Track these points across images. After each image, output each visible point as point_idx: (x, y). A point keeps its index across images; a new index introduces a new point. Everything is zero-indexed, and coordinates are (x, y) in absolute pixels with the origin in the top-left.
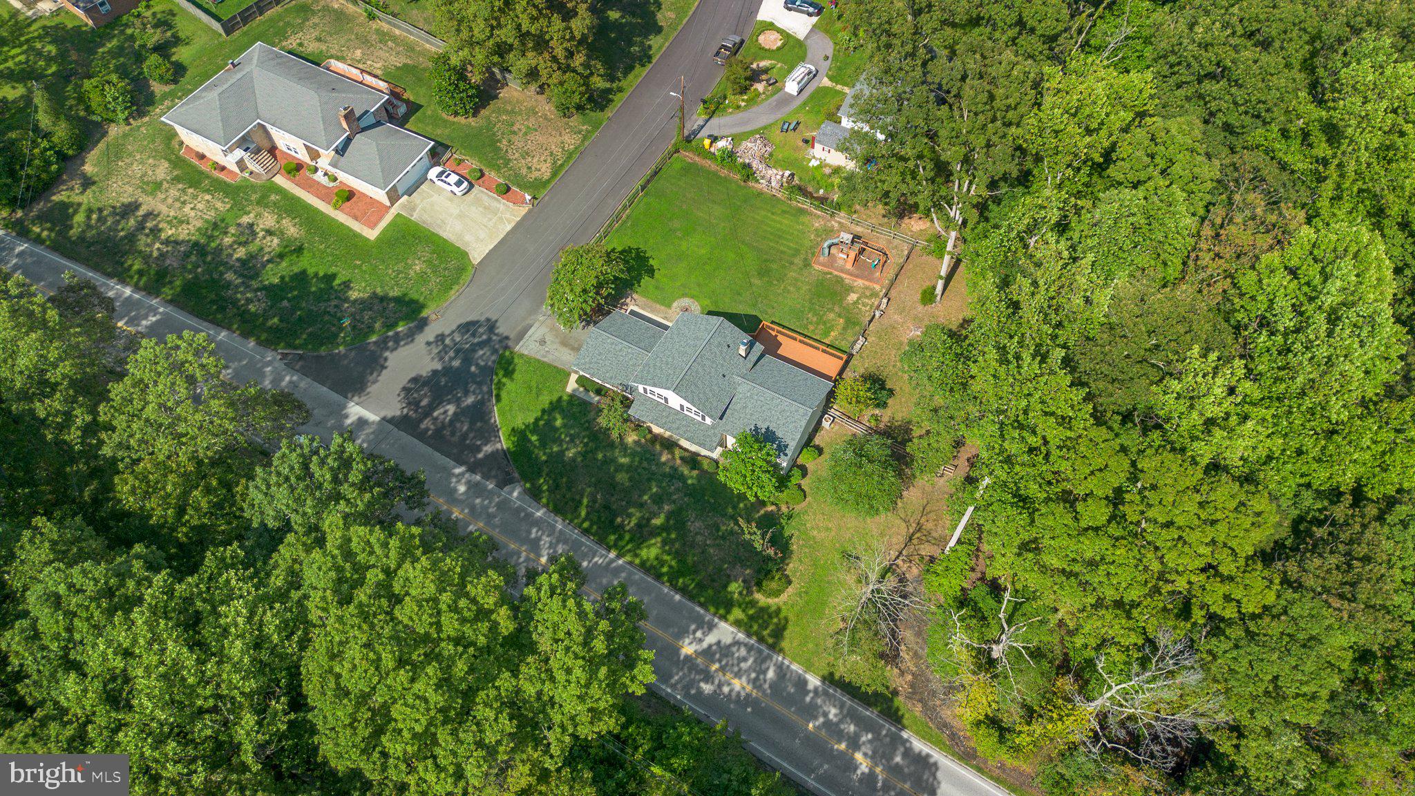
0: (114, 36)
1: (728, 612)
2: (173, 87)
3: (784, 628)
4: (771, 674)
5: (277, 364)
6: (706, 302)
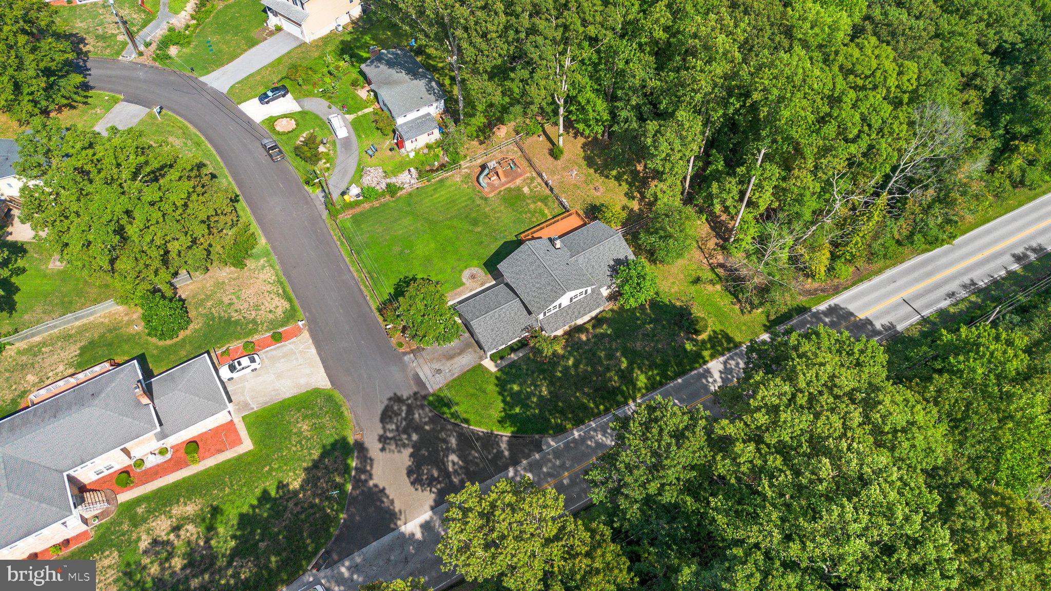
1: (703, 358)
3: (727, 334)
6: (476, 262)
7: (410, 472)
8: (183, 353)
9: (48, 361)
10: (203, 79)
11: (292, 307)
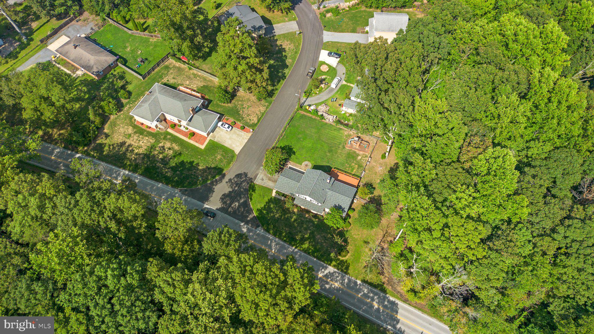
0: (105, 82)
1: (331, 263)
2: (128, 100)
3: (349, 266)
4: (346, 280)
5: (179, 193)
6: (313, 162)
8: (219, 110)
9: (195, 82)
10: (324, 32)
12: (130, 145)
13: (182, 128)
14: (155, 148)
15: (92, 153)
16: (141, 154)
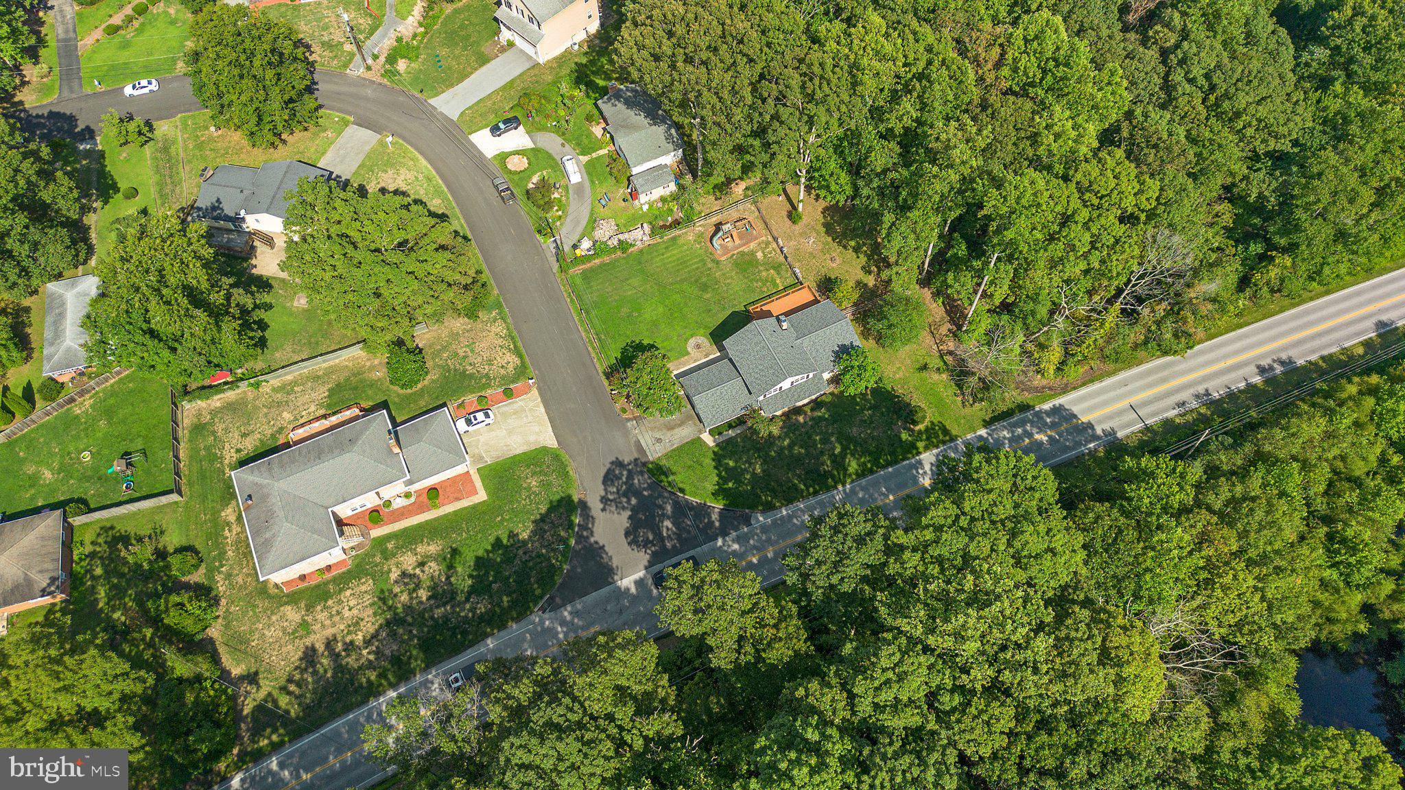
1: (917, 449)
3: (944, 427)
5: (547, 615)
6: (702, 331)
7: (627, 534)
8: (422, 403)
9: (301, 400)
10: (432, 101)
11: (523, 362)
12: (329, 644)
13: (399, 503)
14: (390, 591)
15: (264, 743)
16: (377, 631)
